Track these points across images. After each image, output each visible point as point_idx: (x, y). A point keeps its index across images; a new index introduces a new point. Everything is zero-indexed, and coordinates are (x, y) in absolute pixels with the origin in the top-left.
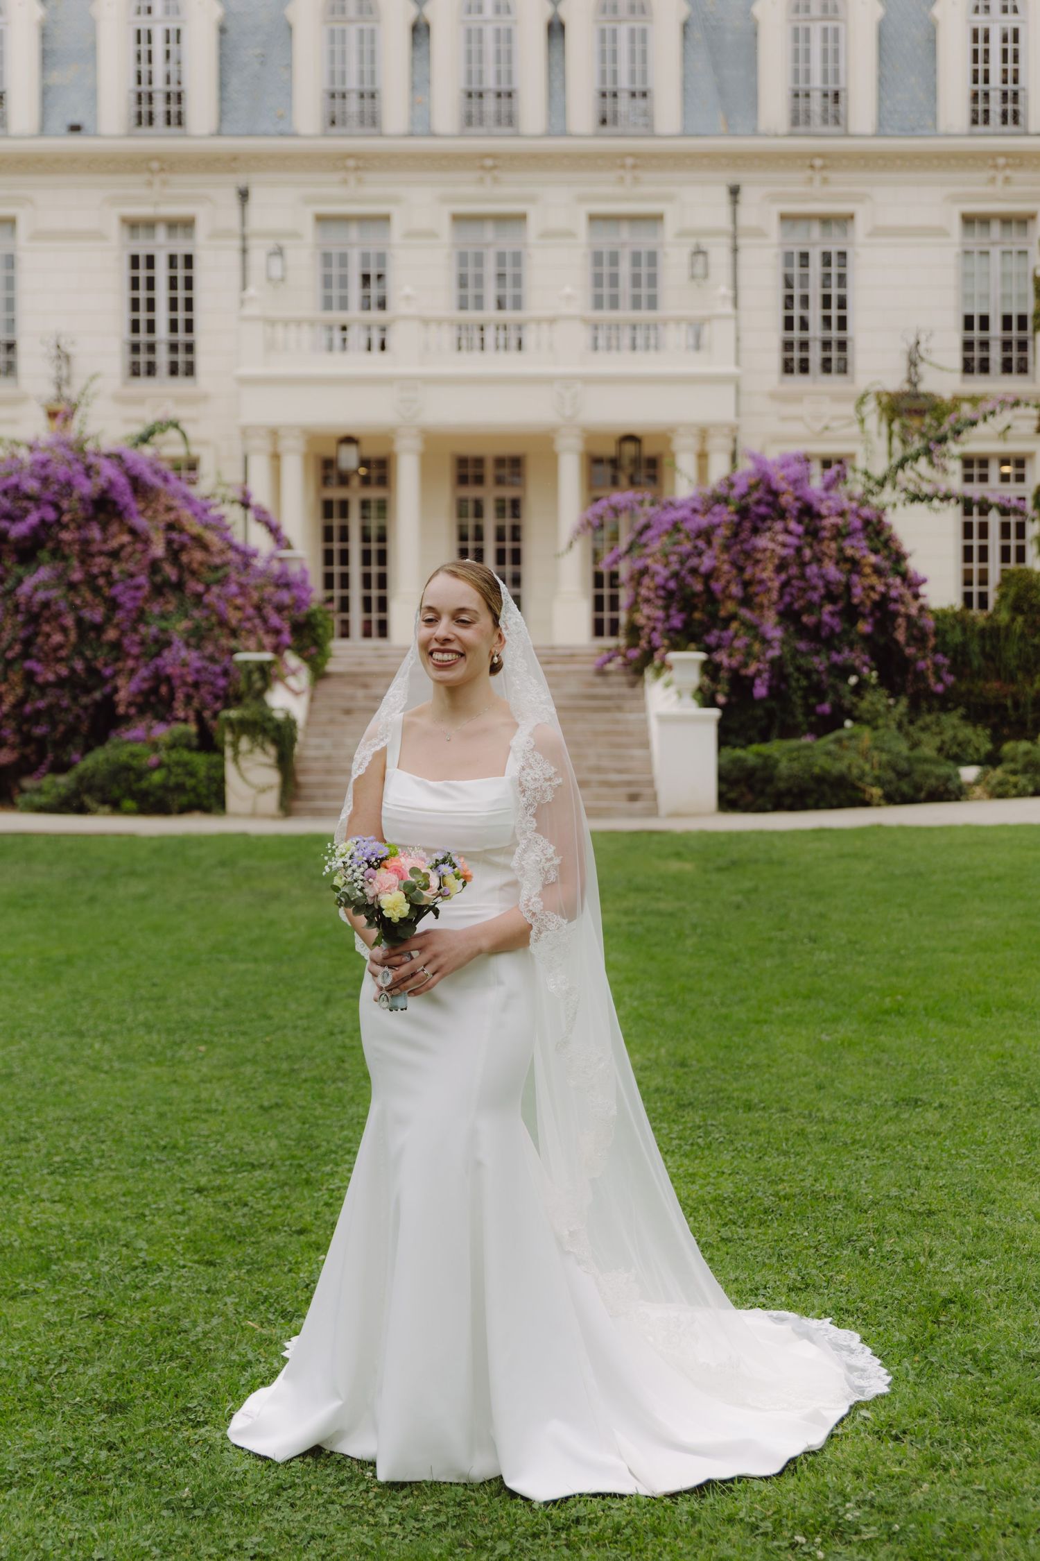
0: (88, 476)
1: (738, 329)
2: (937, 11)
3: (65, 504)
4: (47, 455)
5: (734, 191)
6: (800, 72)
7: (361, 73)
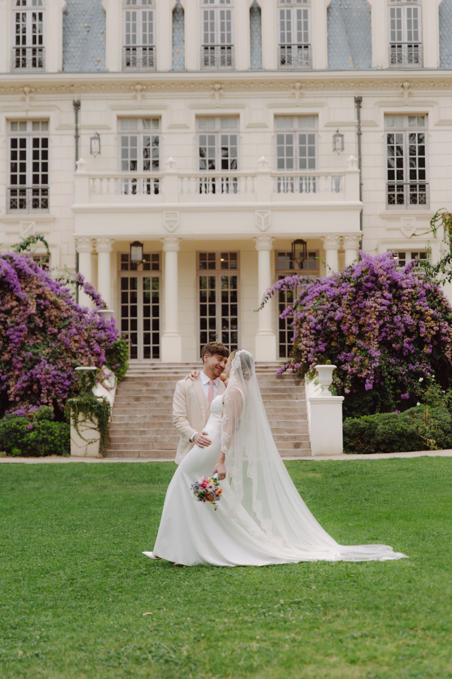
1: (361, 179)
5: (358, 101)
6: (395, 33)
7: (144, 36)
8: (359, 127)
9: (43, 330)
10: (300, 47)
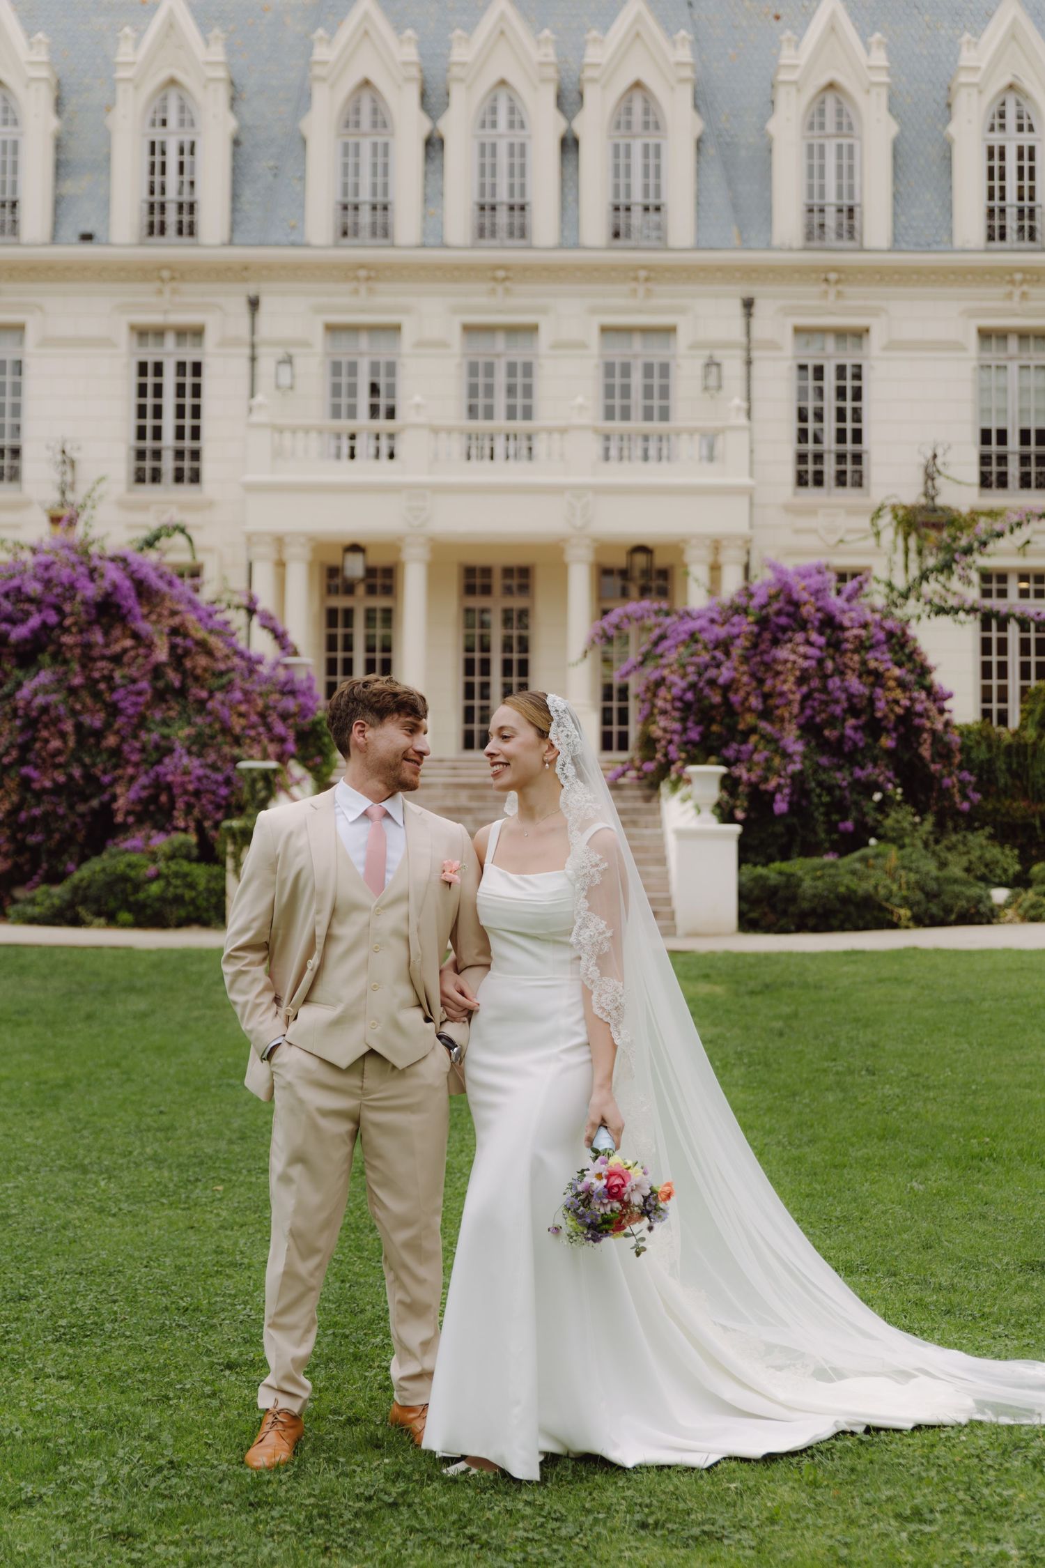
0: (93, 580)
1: (751, 442)
2: (952, 129)
3: (67, 608)
4: (51, 558)
5: (748, 304)
6: (814, 187)
7: (374, 186)
8: (748, 350)
9: (182, 692)
10: (646, 209)
